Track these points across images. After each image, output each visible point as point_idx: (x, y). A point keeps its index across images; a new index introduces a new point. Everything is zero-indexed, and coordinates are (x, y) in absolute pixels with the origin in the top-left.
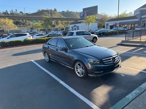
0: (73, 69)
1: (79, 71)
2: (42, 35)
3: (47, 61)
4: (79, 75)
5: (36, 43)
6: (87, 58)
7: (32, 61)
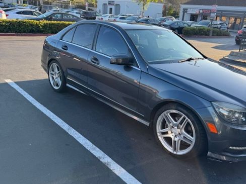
0: (148, 124)
1: (171, 135)
2: (31, 13)
3: (56, 88)
4: (170, 149)
5: (16, 32)
6: (211, 100)
7: (8, 81)
